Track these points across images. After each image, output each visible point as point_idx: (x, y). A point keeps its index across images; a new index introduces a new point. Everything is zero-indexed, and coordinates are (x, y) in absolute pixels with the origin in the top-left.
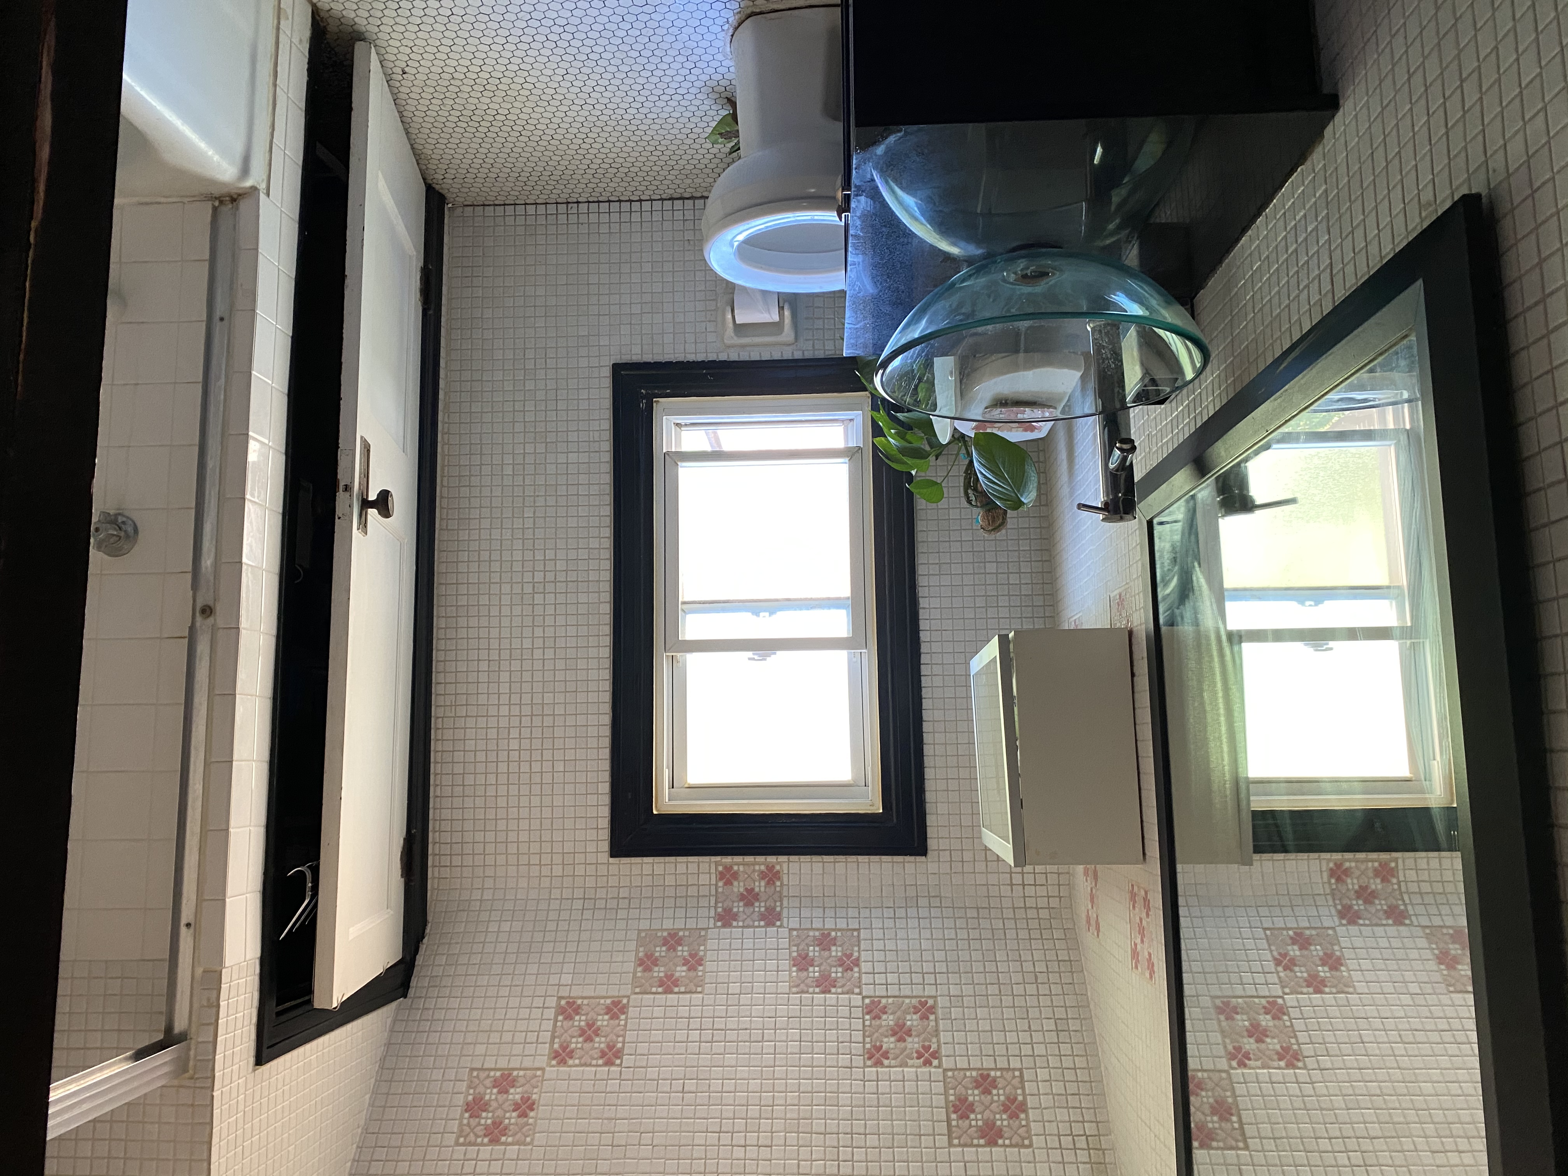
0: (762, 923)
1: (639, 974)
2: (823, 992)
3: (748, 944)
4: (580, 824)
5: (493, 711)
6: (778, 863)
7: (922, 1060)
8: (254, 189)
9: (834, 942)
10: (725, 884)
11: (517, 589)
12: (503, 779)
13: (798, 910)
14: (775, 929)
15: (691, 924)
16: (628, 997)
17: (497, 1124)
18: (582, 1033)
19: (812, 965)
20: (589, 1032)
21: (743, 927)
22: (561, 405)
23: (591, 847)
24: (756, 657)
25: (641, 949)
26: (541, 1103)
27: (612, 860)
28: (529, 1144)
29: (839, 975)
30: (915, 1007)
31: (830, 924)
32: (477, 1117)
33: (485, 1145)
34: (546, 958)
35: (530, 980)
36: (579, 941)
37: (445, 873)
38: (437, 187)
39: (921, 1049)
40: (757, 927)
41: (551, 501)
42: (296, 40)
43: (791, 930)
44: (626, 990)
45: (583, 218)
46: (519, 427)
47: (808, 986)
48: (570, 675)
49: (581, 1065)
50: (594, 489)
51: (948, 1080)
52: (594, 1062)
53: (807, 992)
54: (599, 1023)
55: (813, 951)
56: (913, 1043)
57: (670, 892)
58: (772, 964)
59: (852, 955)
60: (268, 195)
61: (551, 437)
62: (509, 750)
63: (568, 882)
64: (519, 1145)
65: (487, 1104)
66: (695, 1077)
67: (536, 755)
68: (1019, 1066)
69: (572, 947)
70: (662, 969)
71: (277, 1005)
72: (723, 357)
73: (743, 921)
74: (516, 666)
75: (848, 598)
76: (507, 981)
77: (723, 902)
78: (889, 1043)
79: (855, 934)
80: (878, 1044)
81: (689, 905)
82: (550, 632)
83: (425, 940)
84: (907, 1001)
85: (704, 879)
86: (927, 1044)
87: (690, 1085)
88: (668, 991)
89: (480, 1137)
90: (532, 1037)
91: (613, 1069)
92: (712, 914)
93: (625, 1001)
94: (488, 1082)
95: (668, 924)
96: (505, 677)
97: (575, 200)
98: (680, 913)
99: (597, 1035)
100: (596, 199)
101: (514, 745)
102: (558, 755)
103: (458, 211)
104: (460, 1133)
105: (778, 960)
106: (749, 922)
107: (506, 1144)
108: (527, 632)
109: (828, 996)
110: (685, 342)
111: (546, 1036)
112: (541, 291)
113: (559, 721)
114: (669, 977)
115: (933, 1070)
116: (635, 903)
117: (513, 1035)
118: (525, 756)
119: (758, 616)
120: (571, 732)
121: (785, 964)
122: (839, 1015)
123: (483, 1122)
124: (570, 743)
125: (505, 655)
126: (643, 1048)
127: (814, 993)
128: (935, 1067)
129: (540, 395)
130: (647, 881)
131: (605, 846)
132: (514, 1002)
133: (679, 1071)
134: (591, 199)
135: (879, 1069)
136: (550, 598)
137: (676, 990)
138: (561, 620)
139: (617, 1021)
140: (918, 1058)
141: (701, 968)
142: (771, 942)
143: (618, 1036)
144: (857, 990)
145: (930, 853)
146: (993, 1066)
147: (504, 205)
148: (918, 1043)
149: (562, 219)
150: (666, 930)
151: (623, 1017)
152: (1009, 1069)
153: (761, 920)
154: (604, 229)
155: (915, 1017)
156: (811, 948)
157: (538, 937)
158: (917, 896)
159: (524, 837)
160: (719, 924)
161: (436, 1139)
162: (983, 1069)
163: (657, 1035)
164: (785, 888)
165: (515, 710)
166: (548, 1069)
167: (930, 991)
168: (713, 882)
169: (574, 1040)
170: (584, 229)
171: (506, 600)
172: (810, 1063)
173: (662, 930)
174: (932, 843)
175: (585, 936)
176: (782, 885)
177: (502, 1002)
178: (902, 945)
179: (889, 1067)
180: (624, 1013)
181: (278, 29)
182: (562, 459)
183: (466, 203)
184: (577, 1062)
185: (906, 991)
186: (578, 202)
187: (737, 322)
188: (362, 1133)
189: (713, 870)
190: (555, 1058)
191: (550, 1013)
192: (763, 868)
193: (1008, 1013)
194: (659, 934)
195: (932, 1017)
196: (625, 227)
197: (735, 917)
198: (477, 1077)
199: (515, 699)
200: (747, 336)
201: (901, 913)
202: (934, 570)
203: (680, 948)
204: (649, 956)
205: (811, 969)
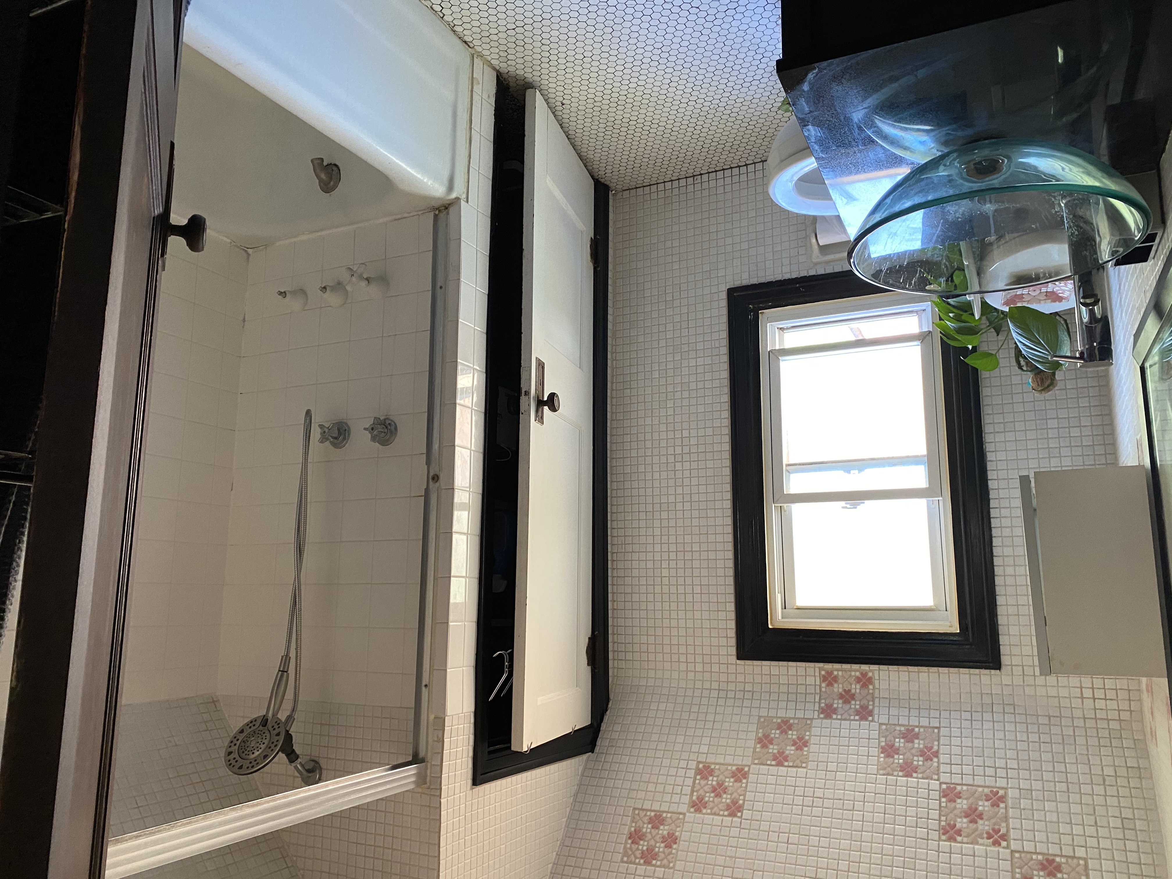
0: (857, 718)
1: (758, 750)
2: (906, 776)
3: (845, 732)
4: (714, 633)
5: (650, 548)
6: (871, 671)
7: (991, 840)
8: (458, 199)
9: (917, 736)
10: (828, 685)
11: (664, 459)
12: (658, 598)
13: (887, 709)
14: (868, 723)
15: (800, 714)
16: (749, 766)
17: (650, 850)
18: (714, 790)
19: (897, 754)
20: (719, 790)
21: (841, 719)
22: (692, 324)
23: (723, 651)
24: (848, 506)
25: (761, 731)
26: (682, 838)
27: (739, 662)
28: (671, 868)
29: (921, 763)
30: (986, 795)
31: (914, 721)
32: (637, 844)
33: (641, 865)
34: (690, 732)
35: (678, 747)
36: (714, 722)
37: (622, 665)
38: (602, 180)
39: (991, 831)
40: (852, 720)
41: (686, 394)
42: (485, 96)
43: (881, 724)
44: (748, 761)
45: (705, 185)
46: (663, 343)
47: (893, 770)
48: (703, 522)
49: (711, 814)
50: (716, 383)
51: (1016, 860)
52: (722, 813)
53: (892, 775)
54: (727, 784)
55: (899, 743)
56: (984, 826)
57: (784, 689)
58: (863, 750)
59: (932, 748)
60: (467, 202)
61: (685, 348)
62: (662, 577)
63: (707, 676)
64: (665, 868)
65: (644, 835)
66: (798, 832)
67: (681, 581)
68: (1084, 855)
69: (709, 725)
70: (776, 747)
71: (489, 747)
72: (812, 273)
73: (842, 715)
74: (664, 515)
75: (925, 456)
76: (662, 746)
77: (825, 699)
78: (962, 823)
79: (936, 731)
80: (952, 823)
81: (798, 700)
82: (687, 490)
83: (608, 713)
84: (980, 789)
85: (810, 680)
86: (997, 827)
87: (794, 838)
88: (780, 764)
89: (638, 858)
90: (678, 789)
91: (735, 819)
92: (817, 708)
93: (746, 769)
94: (646, 820)
95: (782, 713)
96: (657, 523)
97: (699, 173)
98: (792, 705)
99: (725, 793)
100: (714, 170)
101: (665, 573)
102: (696, 581)
103: (619, 195)
104: (625, 854)
105: (869, 747)
106: (846, 716)
107: (655, 866)
108: (671, 491)
109: (909, 779)
110: (782, 265)
111: (687, 790)
112: (676, 243)
113: (696, 556)
114: (781, 753)
115: (1001, 850)
116: (756, 696)
117: (664, 787)
118: (673, 581)
119: (850, 473)
120: (704, 564)
121: (875, 751)
122: (919, 796)
123: (640, 847)
124: (704, 572)
125: (657, 507)
126: (758, 806)
127: (898, 776)
128: (1004, 848)
129: (677, 319)
130: (766, 679)
131: (733, 651)
132: (666, 762)
133: (785, 827)
134: (710, 170)
135: (953, 844)
136: (687, 465)
137: (786, 764)
138: (694, 481)
139: (740, 784)
140: (988, 838)
141: (806, 749)
142: (864, 733)
143: (741, 795)
144: (936, 777)
145: (1003, 668)
146: (1059, 853)
147: (650, 185)
148: (989, 826)
149: (690, 188)
150: (780, 717)
151: (744, 781)
152: (1073, 857)
153: (857, 715)
154: (720, 190)
155: (986, 803)
156: (897, 740)
157: (685, 716)
158: (992, 703)
159: (675, 641)
160: (822, 716)
161: (608, 856)
162: (1048, 854)
163: (769, 797)
164: (877, 691)
165: (665, 548)
166: (687, 814)
167: (1001, 783)
168: (818, 683)
169: (708, 795)
170: (706, 193)
171: (656, 468)
172: (892, 832)
173: (777, 718)
174: (1005, 660)
175: (719, 718)
176: (874, 689)
177: (658, 762)
178: (977, 743)
179: (962, 843)
180: (745, 778)
181: (472, 91)
182: (693, 363)
183: (624, 188)
184: (709, 811)
185: (979, 781)
186: (701, 174)
187: (821, 244)
188: (560, 845)
189: (817, 674)
190: (693, 807)
191: (691, 773)
192: (858, 674)
193: (1075, 808)
194: (775, 720)
195: (1002, 805)
196: (736, 187)
197: (835, 711)
198: (638, 814)
199: (665, 539)
200: (830, 254)
201: (977, 716)
202: (999, 428)
203: (790, 732)
204: (766, 736)
205: (896, 756)
